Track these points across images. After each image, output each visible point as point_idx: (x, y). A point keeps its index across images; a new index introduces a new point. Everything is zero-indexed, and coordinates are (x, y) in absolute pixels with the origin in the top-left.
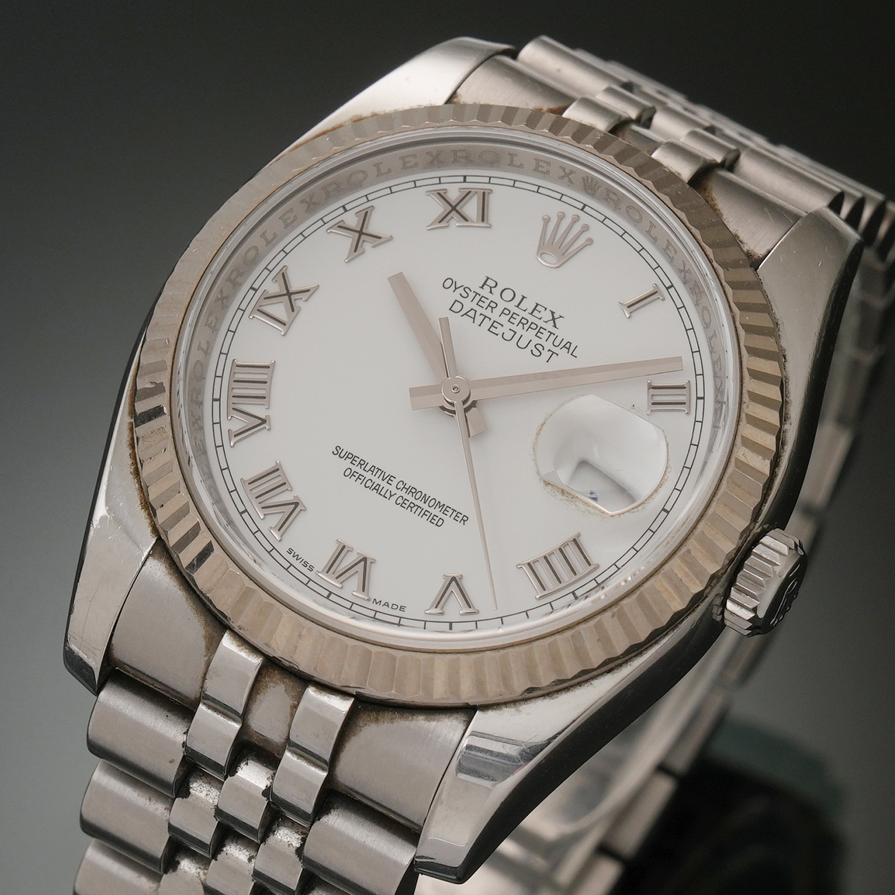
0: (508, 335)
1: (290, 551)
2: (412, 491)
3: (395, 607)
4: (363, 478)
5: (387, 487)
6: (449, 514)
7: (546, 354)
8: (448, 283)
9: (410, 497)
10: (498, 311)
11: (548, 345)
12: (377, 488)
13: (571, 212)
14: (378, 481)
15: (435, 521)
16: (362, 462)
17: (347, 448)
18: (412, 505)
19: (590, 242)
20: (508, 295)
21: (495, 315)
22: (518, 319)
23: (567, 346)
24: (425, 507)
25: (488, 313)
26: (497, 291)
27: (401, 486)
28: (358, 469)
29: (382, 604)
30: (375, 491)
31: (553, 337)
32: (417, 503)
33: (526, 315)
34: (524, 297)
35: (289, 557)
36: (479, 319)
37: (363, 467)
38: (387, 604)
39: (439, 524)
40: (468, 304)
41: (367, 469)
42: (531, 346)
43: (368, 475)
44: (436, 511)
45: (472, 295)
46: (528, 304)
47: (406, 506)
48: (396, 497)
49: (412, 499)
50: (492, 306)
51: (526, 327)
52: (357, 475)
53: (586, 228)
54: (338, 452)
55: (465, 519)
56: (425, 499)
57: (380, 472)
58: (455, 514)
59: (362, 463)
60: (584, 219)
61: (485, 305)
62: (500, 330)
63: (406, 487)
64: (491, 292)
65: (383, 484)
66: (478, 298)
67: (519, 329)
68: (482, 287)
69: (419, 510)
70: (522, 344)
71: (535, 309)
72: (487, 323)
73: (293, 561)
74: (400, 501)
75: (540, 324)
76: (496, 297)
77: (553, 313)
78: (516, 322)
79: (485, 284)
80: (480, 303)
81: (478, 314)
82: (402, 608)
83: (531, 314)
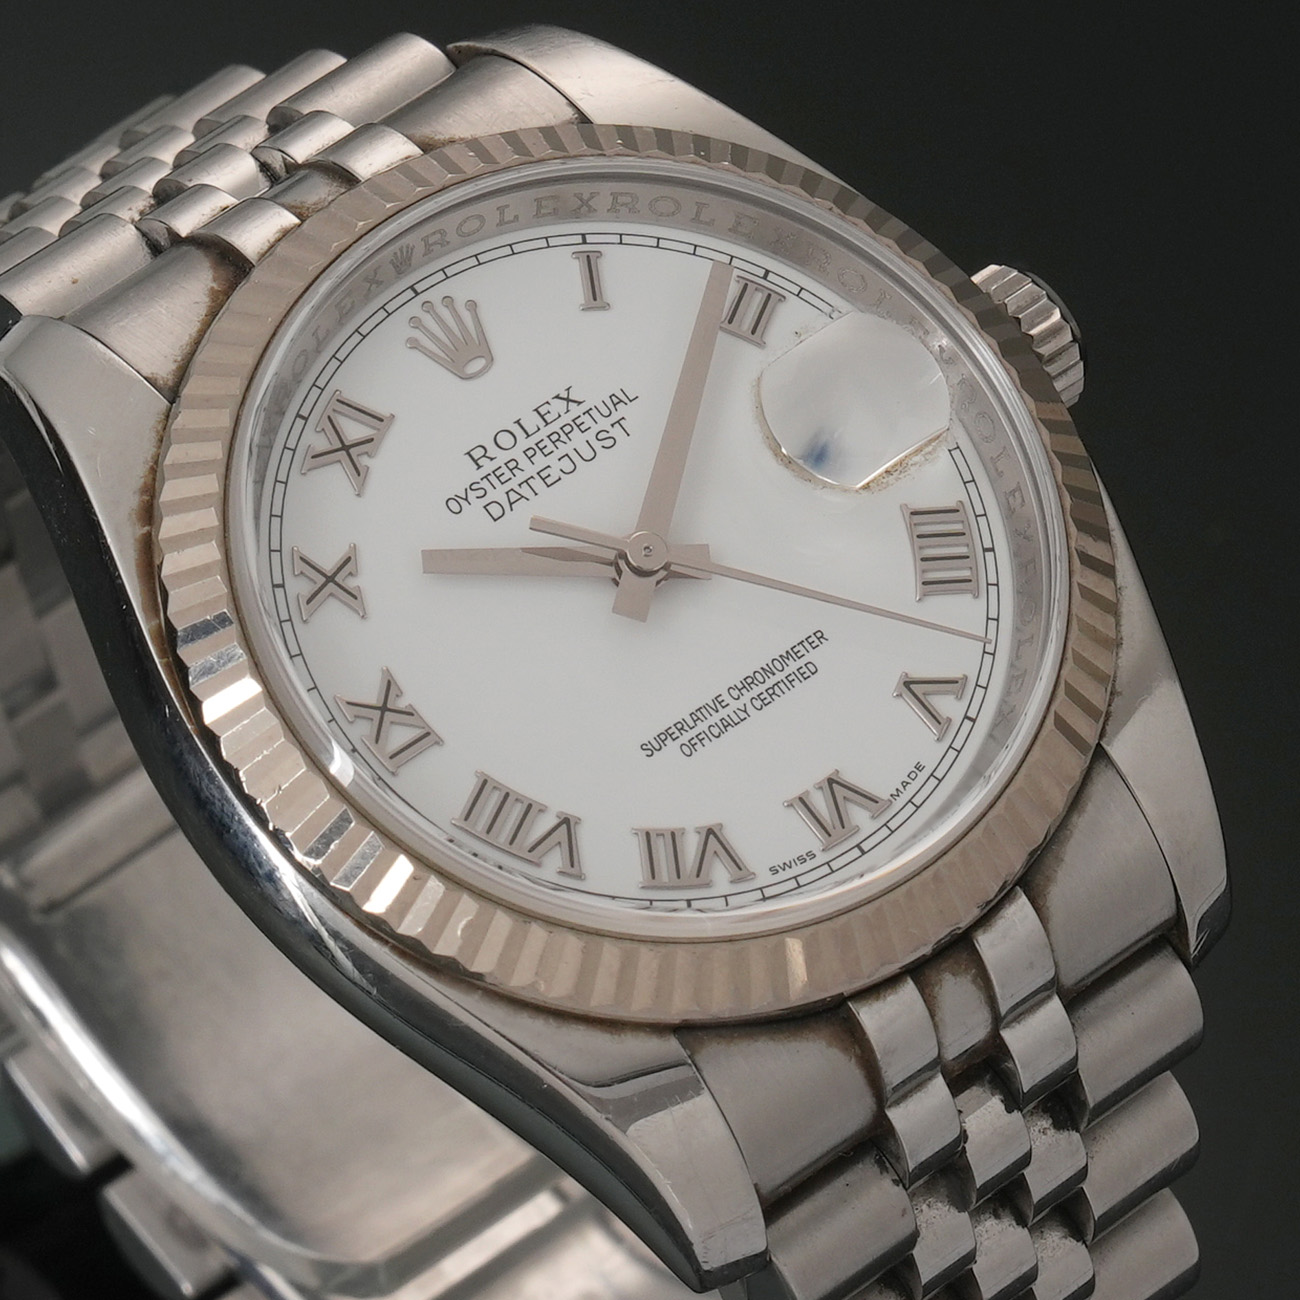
0: (567, 465)
1: (774, 871)
2: (748, 682)
3: (913, 776)
4: (703, 735)
5: (728, 711)
6: (803, 651)
7: (616, 432)
8: (454, 505)
9: (756, 690)
10: (523, 462)
11: (604, 424)
12: (726, 725)
13: (414, 308)
14: (715, 718)
15: (808, 672)
16: (679, 726)
17: (649, 736)
18: (771, 691)
19: (472, 305)
20: (505, 440)
21: (530, 470)
22: (547, 442)
23: (616, 401)
24: (780, 676)
25: (521, 476)
26: (493, 451)
27: (735, 693)
28: (685, 738)
29: (901, 789)
30: (729, 728)
31: (594, 413)
32: (770, 683)
33: (546, 431)
34: (518, 422)
35: (782, 875)
36: (525, 490)
37: (686, 728)
38: (905, 784)
39: (813, 670)
40: (498, 494)
41: (692, 724)
42: (597, 445)
43: (702, 726)
44: (793, 666)
45: (485, 484)
46: (532, 421)
47: (769, 699)
48: (749, 706)
49: (762, 688)
50: (513, 466)
51: (564, 438)
52: (695, 740)
53: (448, 300)
54: (649, 750)
55: (820, 636)
56: (767, 671)
57: (703, 710)
58: (806, 644)
59: (681, 727)
60: (434, 296)
61: (508, 474)
62: (555, 473)
63: (740, 686)
64: (492, 459)
65: (723, 713)
66: (492, 478)
67: (563, 449)
68: (479, 467)
69: (781, 685)
70: (588, 454)
71: (542, 417)
72: (537, 483)
73: (789, 873)
74: (758, 704)
75: (567, 419)
76: (502, 457)
77: (557, 397)
78: (551, 446)
79: (475, 461)
80: (503, 479)
81: (517, 489)
82: (919, 767)
83: (547, 424)
